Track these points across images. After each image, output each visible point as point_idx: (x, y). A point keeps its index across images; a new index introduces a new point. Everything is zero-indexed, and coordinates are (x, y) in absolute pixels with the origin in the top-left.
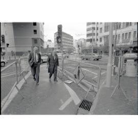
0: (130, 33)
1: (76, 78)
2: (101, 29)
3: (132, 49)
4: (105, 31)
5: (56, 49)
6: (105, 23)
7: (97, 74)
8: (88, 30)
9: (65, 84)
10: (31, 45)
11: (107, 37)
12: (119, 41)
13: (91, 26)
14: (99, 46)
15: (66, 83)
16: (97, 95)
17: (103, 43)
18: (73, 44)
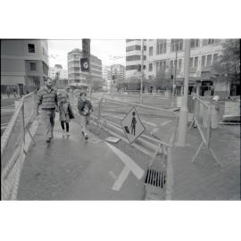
0: (196, 58)
1: (128, 132)
2: (151, 48)
3: (200, 84)
4: (158, 53)
5: (71, 81)
6: (158, 40)
7: (154, 125)
8: (128, 49)
9: (109, 145)
10: (24, 74)
11: (161, 63)
12: (180, 70)
13: (134, 43)
14: (147, 78)
15: (110, 142)
16: (169, 159)
17: (154, 73)
18: (100, 73)
